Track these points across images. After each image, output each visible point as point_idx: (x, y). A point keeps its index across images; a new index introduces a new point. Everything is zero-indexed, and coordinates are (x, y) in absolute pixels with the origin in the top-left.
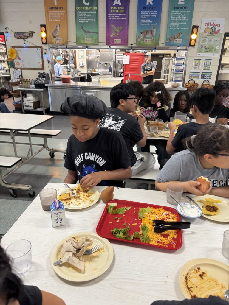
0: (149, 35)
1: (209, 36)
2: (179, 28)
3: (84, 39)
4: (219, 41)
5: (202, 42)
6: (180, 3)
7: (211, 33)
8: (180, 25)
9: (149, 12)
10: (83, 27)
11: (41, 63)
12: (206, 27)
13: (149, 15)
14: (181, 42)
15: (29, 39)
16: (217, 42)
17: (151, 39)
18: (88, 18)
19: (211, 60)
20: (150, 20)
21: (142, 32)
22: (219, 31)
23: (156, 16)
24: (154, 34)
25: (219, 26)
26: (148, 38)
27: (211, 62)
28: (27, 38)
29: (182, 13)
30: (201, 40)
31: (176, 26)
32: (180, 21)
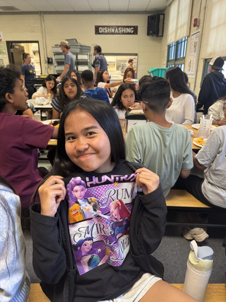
4: (3, 46)
16: (3, 47)
19: (2, 60)
22: (1, 40)
25: (1, 36)
27: (4, 61)
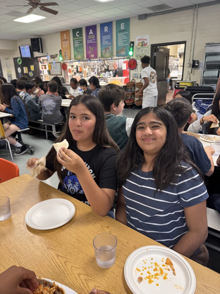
0: (108, 51)
1: (141, 48)
2: (123, 44)
3: (77, 56)
5: (137, 52)
6: (122, 28)
7: (142, 46)
8: (123, 42)
9: (106, 36)
10: (77, 49)
11: (61, 72)
12: (138, 42)
13: (106, 38)
14: (125, 53)
15: (56, 58)
16: (147, 52)
17: (108, 53)
18: (79, 44)
20: (107, 41)
21: (104, 49)
22: (147, 43)
23: (110, 38)
24: (110, 49)
25: (147, 40)
26: (107, 52)
28: (55, 58)
29: (124, 35)
30: (137, 51)
31: (121, 43)
32: (123, 40)
